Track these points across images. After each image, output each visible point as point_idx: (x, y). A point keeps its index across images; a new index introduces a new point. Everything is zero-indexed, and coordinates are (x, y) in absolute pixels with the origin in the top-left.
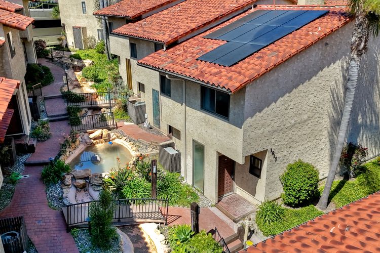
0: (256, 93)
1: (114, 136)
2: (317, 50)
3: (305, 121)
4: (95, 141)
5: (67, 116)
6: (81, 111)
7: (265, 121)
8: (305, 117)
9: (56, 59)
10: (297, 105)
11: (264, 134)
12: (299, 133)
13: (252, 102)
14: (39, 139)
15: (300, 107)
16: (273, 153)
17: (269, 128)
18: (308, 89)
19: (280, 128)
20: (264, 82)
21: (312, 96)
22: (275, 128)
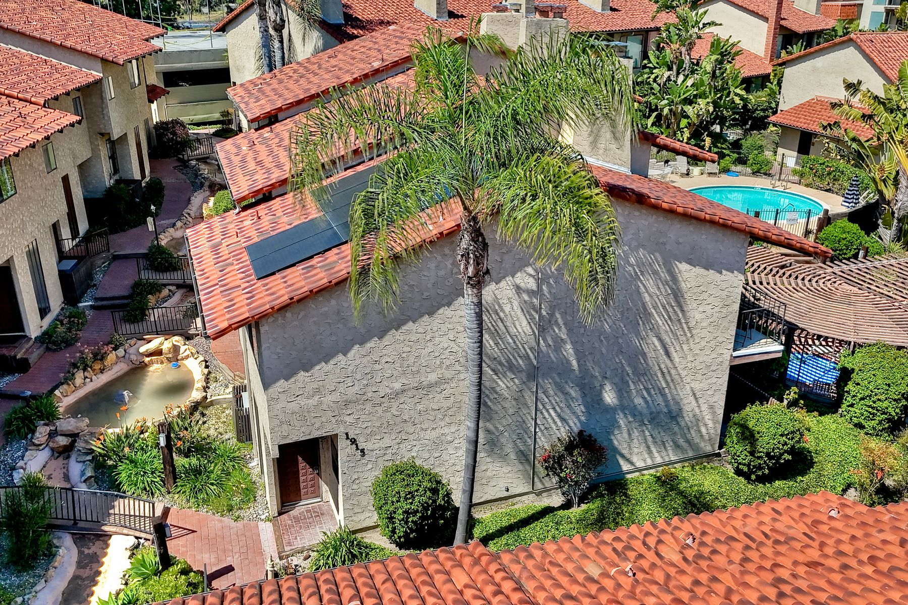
0: (286, 336)
1: (188, 352)
2: (439, 258)
3: (430, 386)
4: (147, 359)
5: (125, 301)
6: (160, 292)
7: (321, 383)
8: (433, 377)
9: (193, 163)
10: (404, 355)
11: (324, 407)
12: (419, 407)
13: (278, 350)
14: (50, 346)
15: (412, 359)
16: (354, 441)
17: (335, 397)
18: (429, 327)
19: (365, 397)
20: (305, 316)
21: (445, 339)
22: (349, 397)
